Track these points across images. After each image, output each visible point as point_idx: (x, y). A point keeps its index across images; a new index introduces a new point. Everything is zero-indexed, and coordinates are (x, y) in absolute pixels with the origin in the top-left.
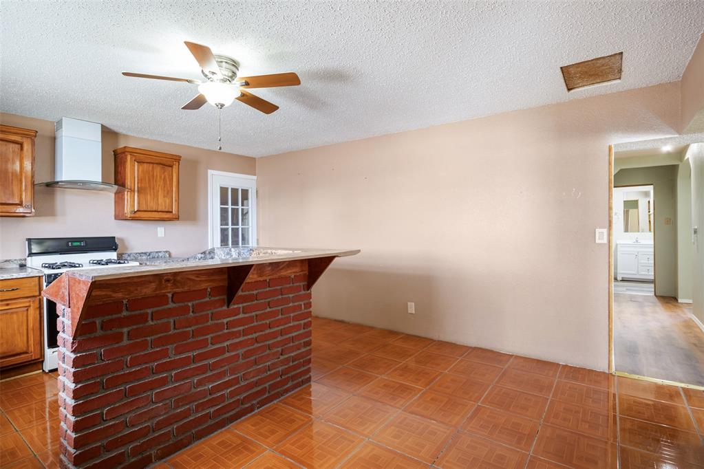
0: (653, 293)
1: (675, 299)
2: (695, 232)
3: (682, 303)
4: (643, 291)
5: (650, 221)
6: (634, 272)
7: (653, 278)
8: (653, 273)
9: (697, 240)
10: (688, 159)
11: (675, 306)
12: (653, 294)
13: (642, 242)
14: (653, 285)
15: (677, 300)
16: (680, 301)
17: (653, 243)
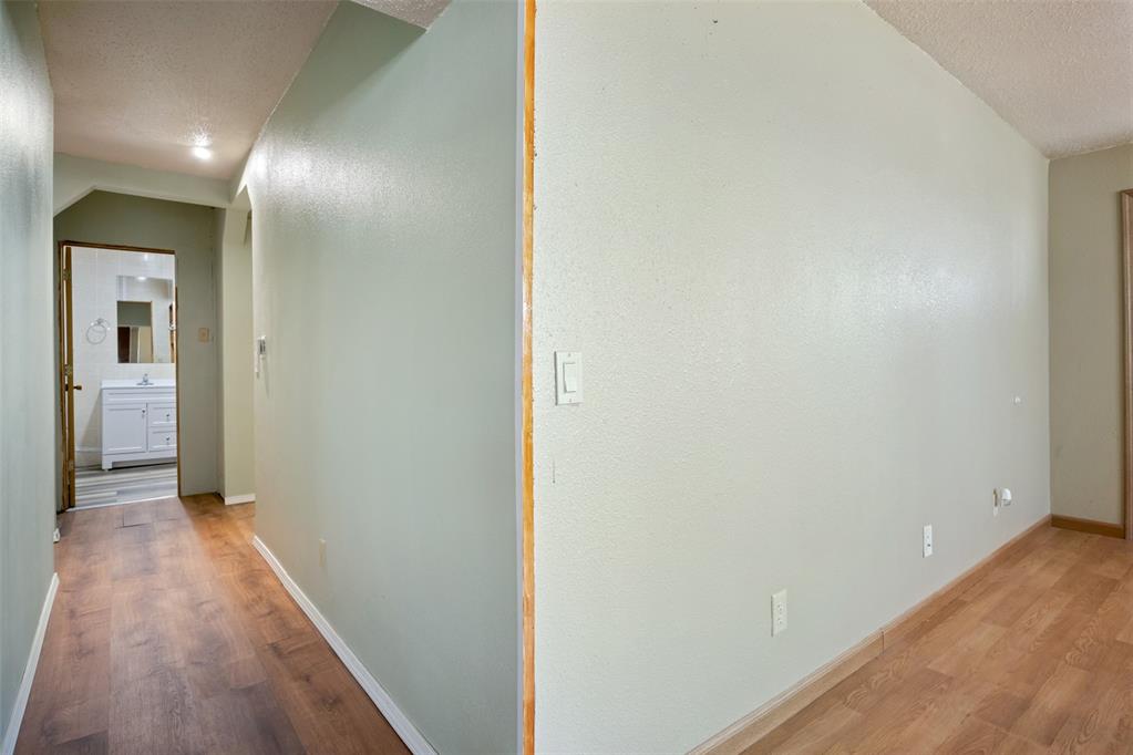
0: (176, 490)
1: (218, 497)
2: (262, 349)
3: (230, 506)
4: (155, 489)
5: (172, 345)
6: (138, 448)
7: (175, 455)
8: (175, 445)
9: (265, 367)
10: (246, 188)
11: (219, 517)
12: (173, 494)
13: (157, 383)
14: (174, 471)
15: (223, 500)
16: (228, 501)
17: (174, 384)
